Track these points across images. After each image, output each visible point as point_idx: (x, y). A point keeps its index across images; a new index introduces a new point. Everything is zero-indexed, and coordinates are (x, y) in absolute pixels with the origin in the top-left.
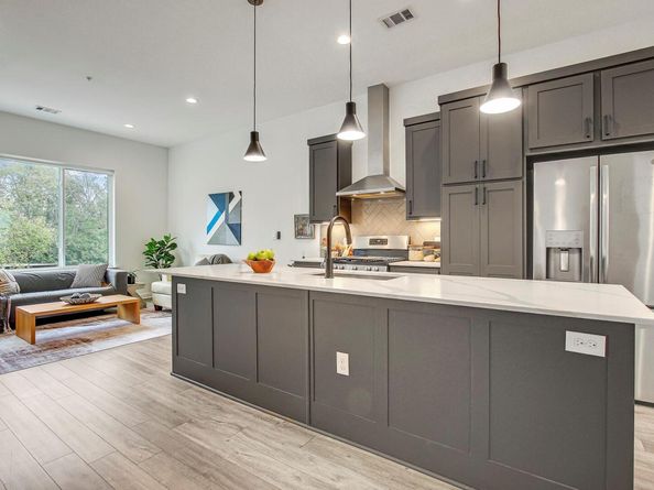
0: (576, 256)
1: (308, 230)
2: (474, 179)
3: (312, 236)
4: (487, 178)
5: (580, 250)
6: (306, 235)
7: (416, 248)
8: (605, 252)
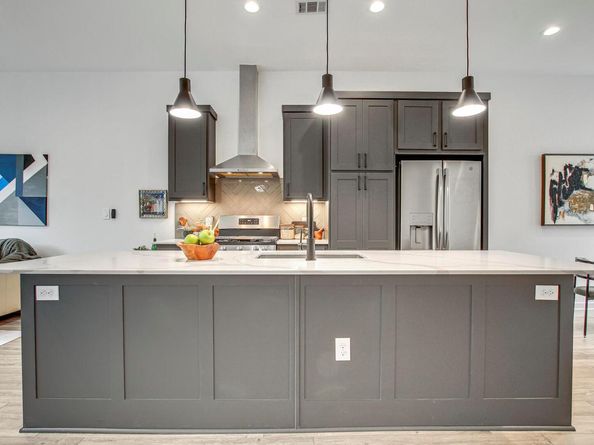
0: (427, 231)
1: (158, 208)
2: (357, 168)
3: (163, 214)
4: (368, 169)
5: (431, 227)
6: (155, 213)
7: (287, 227)
8: (448, 229)
